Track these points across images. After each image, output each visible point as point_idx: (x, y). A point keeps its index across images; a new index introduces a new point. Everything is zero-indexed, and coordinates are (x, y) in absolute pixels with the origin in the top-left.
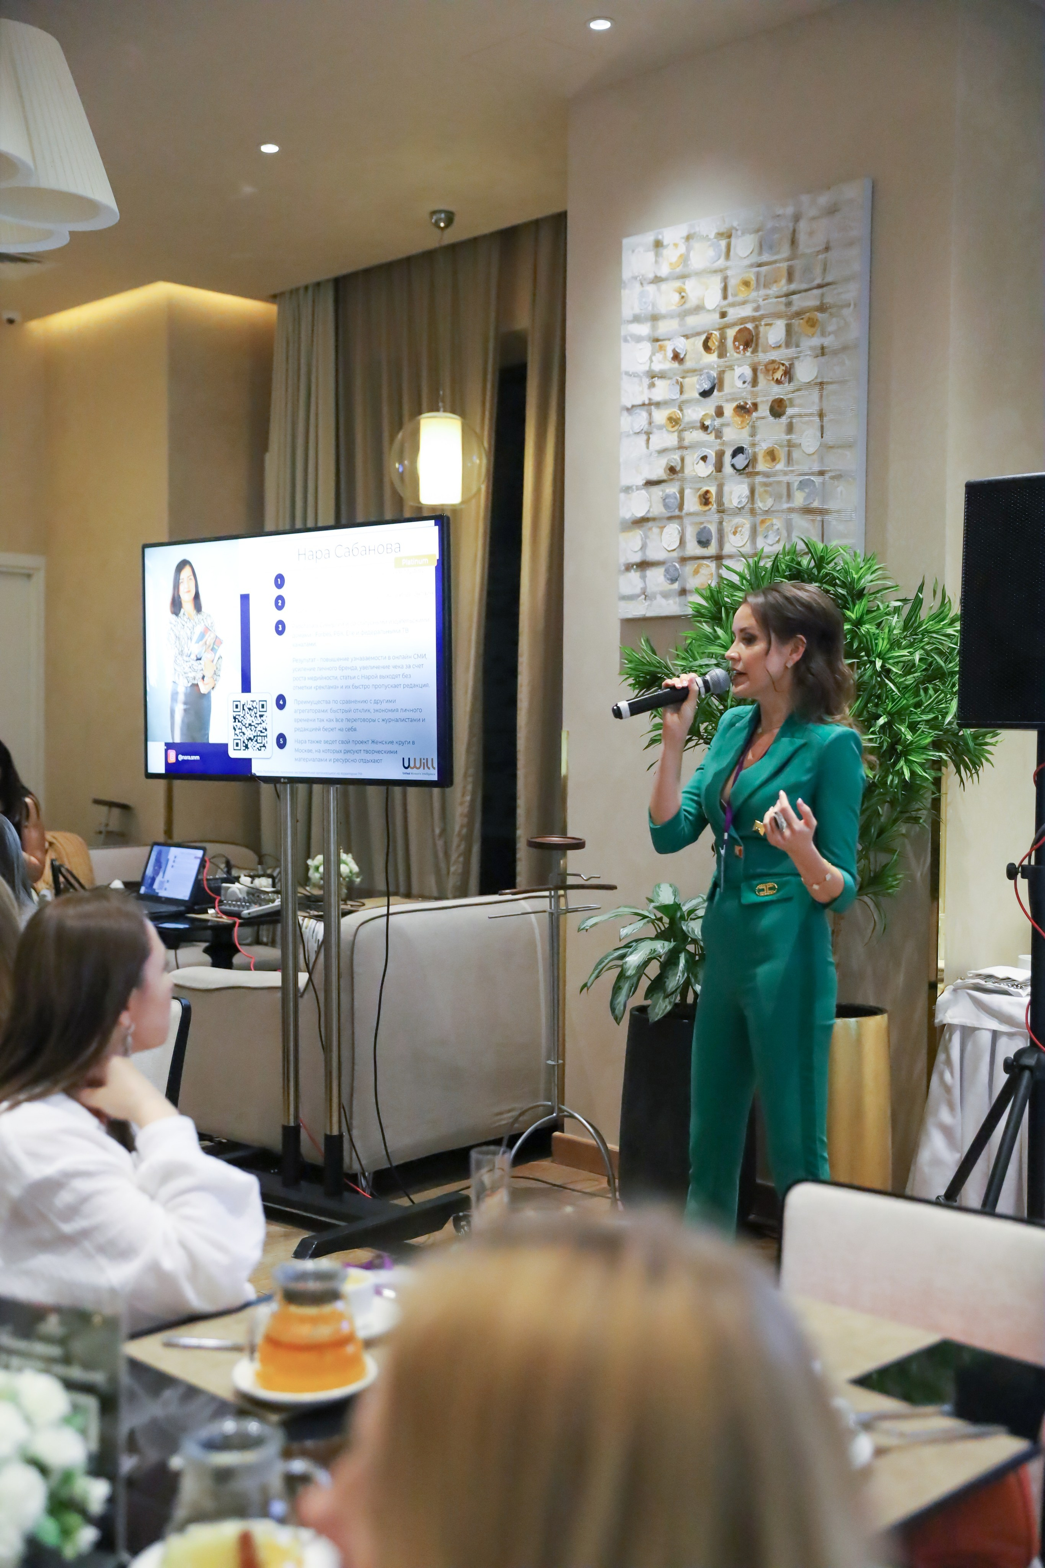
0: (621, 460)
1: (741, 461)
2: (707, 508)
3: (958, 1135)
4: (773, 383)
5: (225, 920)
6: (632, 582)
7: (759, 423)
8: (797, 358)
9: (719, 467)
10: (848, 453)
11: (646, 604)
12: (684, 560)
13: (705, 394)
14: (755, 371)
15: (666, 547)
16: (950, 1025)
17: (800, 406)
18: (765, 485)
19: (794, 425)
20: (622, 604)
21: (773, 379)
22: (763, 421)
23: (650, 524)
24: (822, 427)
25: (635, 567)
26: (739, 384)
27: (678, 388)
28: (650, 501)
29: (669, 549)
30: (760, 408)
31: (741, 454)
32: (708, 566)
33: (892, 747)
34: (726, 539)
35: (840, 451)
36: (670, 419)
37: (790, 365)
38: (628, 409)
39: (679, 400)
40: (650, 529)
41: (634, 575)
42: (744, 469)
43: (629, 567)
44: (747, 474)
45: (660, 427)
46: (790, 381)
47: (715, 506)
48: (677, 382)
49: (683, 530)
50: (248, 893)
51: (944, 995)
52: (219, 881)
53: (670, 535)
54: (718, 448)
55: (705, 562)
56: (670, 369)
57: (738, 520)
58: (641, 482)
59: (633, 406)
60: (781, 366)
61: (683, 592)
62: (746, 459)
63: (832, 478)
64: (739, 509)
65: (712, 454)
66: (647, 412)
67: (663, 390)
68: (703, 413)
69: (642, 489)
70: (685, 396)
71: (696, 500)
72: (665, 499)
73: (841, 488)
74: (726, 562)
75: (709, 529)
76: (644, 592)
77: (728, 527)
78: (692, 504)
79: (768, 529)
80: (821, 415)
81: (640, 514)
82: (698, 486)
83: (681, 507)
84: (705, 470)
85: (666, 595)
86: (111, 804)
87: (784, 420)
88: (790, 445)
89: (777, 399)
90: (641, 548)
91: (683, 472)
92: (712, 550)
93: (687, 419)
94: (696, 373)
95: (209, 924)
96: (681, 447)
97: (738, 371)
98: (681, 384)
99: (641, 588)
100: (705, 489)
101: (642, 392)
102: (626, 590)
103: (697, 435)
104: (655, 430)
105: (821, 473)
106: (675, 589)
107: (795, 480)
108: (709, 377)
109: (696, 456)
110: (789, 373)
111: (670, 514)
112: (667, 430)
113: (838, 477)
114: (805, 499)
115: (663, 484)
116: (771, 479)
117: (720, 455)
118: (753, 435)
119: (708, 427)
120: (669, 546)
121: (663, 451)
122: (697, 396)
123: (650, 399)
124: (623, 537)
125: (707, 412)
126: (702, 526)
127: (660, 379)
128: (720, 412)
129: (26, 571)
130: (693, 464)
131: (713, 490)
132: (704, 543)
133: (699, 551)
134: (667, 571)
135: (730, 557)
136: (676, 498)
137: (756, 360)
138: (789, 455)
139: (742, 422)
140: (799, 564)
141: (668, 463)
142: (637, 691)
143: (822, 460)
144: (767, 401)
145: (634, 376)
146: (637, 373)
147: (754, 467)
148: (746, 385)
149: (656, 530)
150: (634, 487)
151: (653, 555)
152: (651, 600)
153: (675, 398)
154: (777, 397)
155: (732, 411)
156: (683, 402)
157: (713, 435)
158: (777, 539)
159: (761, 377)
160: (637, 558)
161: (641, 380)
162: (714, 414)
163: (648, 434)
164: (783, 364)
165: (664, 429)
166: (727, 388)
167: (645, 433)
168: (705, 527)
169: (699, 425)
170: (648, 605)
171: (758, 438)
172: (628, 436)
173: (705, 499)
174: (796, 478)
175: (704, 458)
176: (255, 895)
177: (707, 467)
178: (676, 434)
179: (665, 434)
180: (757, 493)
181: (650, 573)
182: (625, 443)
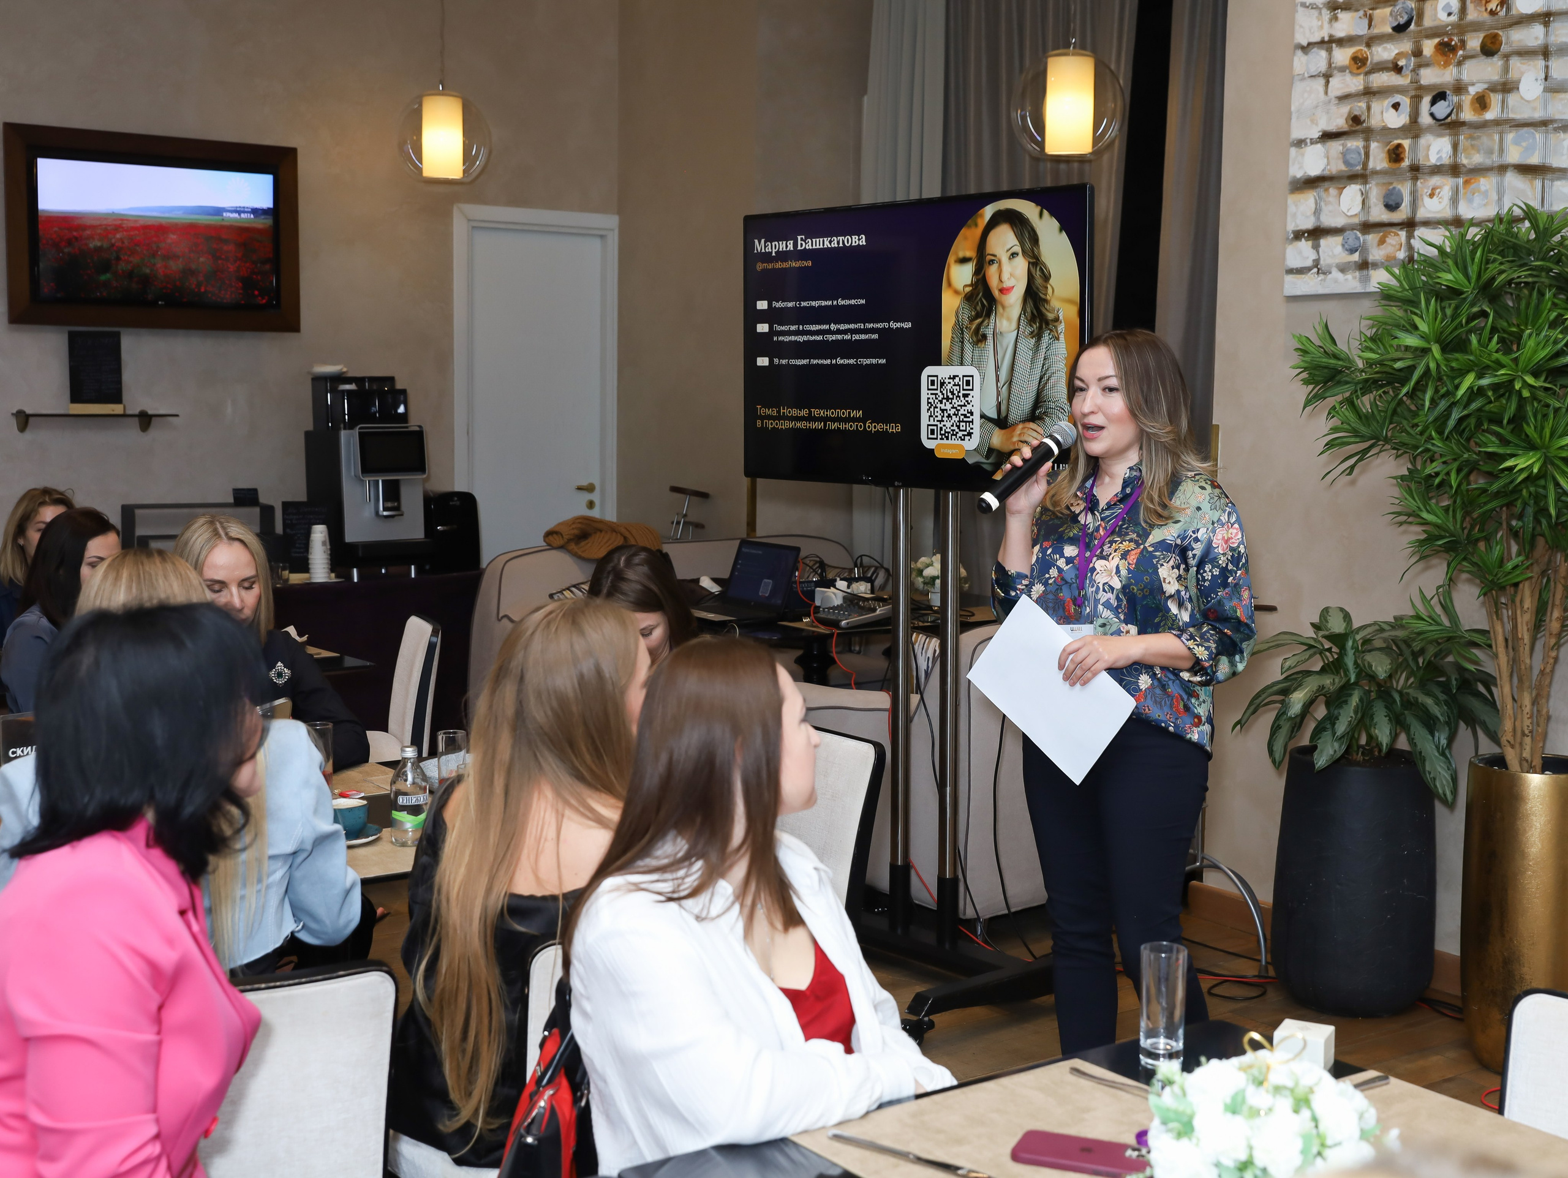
0: (1293, 108)
1: (1442, 109)
2: (1397, 165)
4: (1486, 15)
5: (822, 630)
6: (1301, 253)
7: (1466, 63)
9: (1414, 117)
11: (1320, 278)
12: (1367, 227)
13: (1400, 29)
14: (1463, 1)
15: (1345, 211)
17: (1520, 42)
18: (1472, 137)
19: (1512, 65)
20: (1289, 278)
21: (1486, 9)
22: (1472, 61)
23: (1326, 184)
24: (1547, 67)
25: (1306, 235)
26: (1443, 15)
27: (1366, 21)
28: (1328, 157)
29: (1349, 214)
30: (1468, 44)
31: (1442, 101)
32: (1396, 235)
34: (1420, 203)
35: (1566, 97)
36: (1354, 59)
38: (1303, 48)
39: (1367, 36)
40: (1327, 190)
41: (1305, 245)
42: (1446, 118)
43: (1298, 235)
44: (1449, 124)
45: (1342, 69)
46: (1508, 11)
47: (1408, 163)
48: (1365, 15)
49: (1366, 192)
50: (844, 598)
52: (813, 584)
53: (1350, 198)
54: (1413, 93)
55: (1393, 229)
57: (1435, 180)
58: (1316, 135)
59: (1309, 44)
61: (1364, 265)
62: (1449, 106)
63: (1556, 130)
64: (1438, 167)
65: (1405, 101)
66: (1327, 51)
67: (1347, 25)
68: (1396, 51)
69: (1317, 143)
70: (1376, 31)
71: (1384, 156)
72: (1344, 154)
73: (1567, 141)
74: (1420, 232)
75: (1399, 190)
76: (1316, 263)
77: (1422, 189)
78: (1378, 160)
79: (1472, 192)
80: (1546, 53)
81: (1315, 172)
82: (1387, 139)
83: (1365, 165)
84: (1397, 120)
85: (1343, 269)
86: (689, 493)
87: (1497, 62)
88: (1505, 89)
89: (1491, 34)
90: (1315, 213)
91: (1369, 123)
92: (1403, 215)
93: (1375, 59)
94: (1389, 3)
95: (804, 634)
96: (1367, 93)
97: (1443, 1)
98: (1370, 15)
99: (1314, 260)
100: (1396, 142)
101: (1321, 27)
102: (1293, 262)
103: (1387, 78)
104: (1335, 72)
105: (1544, 123)
106: (1355, 262)
107: (1510, 132)
108: (1405, 7)
109: (1385, 103)
110: (1507, 3)
111: (1351, 173)
112: (1350, 72)
113: (1564, 128)
114: (1521, 154)
115: (1344, 137)
116: (1480, 131)
117: (1416, 100)
119: (1402, 68)
120: (1348, 210)
121: (1343, 98)
122: (1390, 30)
123: (1331, 36)
124: (1292, 199)
125: (1402, 50)
126: (1391, 187)
127: (1343, 12)
128: (1418, 53)
129: (598, 232)
130: (1382, 112)
131: (1406, 143)
132: (1392, 206)
133: (1385, 216)
134: (1345, 240)
135: (1426, 223)
136: (1359, 154)
138: (1504, 101)
139: (1445, 62)
140: (1516, 236)
141: (1350, 113)
142: (1311, 387)
143: (1545, 107)
144: (1478, 36)
145: (1312, 8)
146: (1315, 4)
147: (1456, 117)
148: (1451, 16)
149: (1333, 191)
150: (1308, 141)
151: (1329, 220)
152: (1324, 273)
153: (1361, 33)
154: (1490, 32)
155: (1432, 49)
156: (1372, 38)
157: (1407, 77)
158: (1484, 202)
159: (1470, 7)
160: (1308, 224)
161: (1320, 13)
162: (1410, 52)
163: (1327, 76)
165: (1347, 71)
166: (1428, 22)
167: (1324, 75)
168: (1394, 188)
169: (1391, 65)
170: (1321, 280)
171: (1464, 82)
172: (1303, 79)
173: (1396, 155)
174: (1511, 130)
175: (1396, 106)
176: (852, 601)
177: (1399, 116)
178: (1362, 77)
179: (1348, 77)
180: (1461, 147)
181: (1326, 243)
182: (1299, 88)
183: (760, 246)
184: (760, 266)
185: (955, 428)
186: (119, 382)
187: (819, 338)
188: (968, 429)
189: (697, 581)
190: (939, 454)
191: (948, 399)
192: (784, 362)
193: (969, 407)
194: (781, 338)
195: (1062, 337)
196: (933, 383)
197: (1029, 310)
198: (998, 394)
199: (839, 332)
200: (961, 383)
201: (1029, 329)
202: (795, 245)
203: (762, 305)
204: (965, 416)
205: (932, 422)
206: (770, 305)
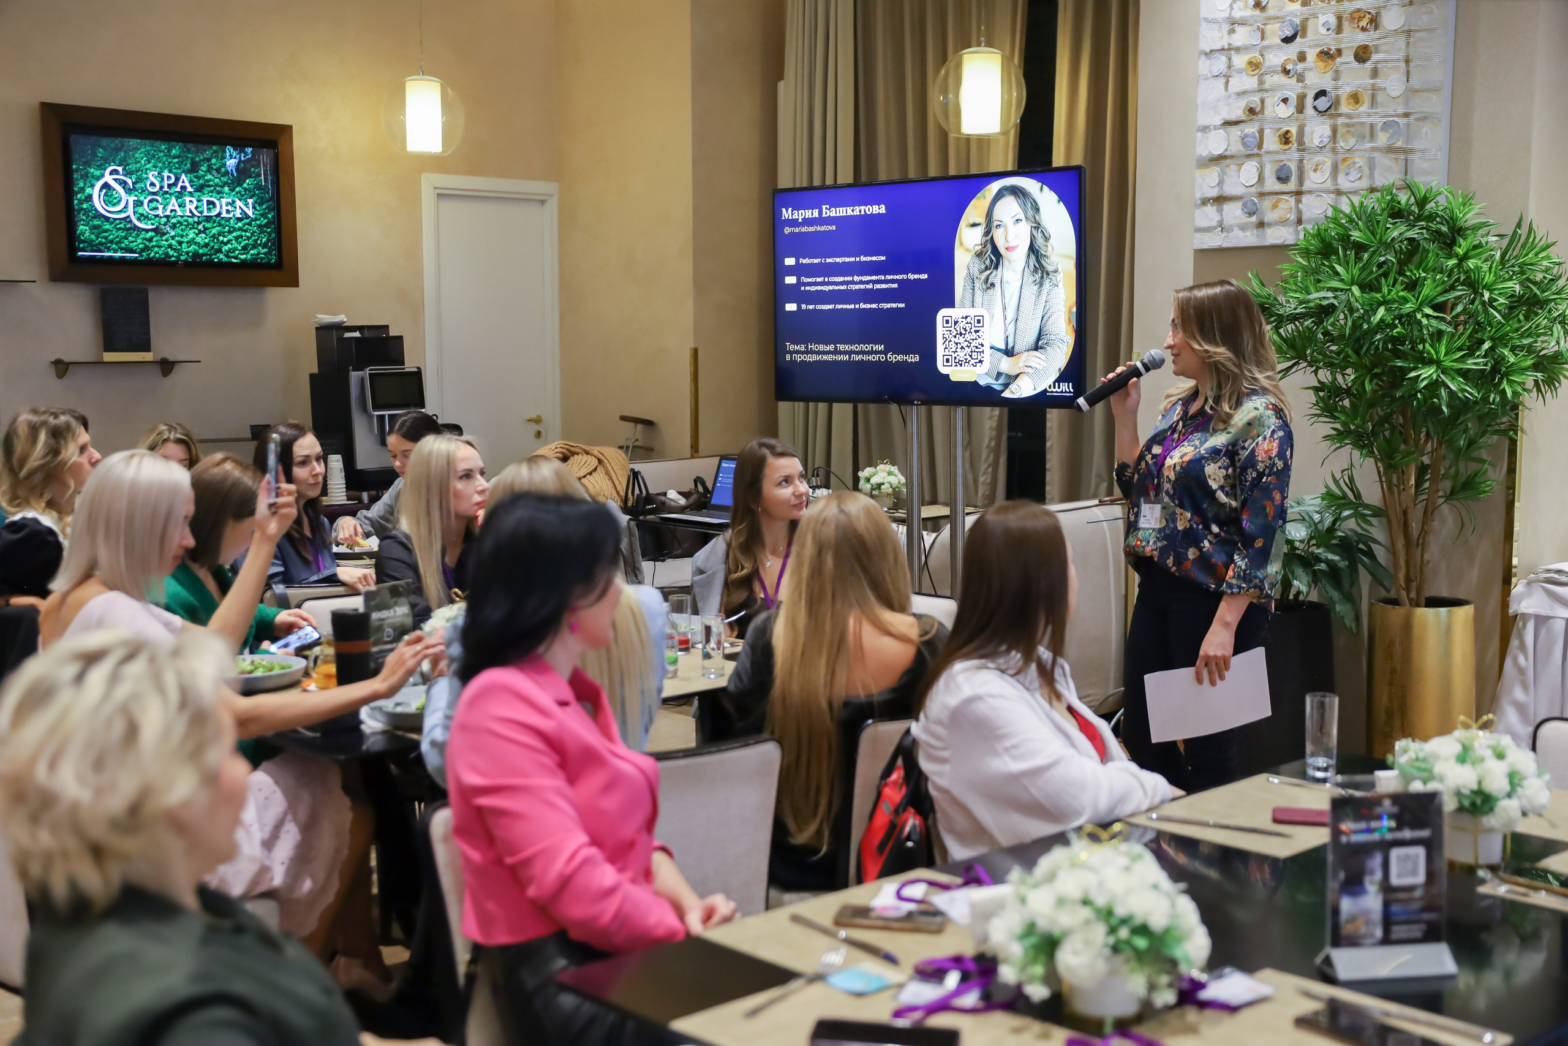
0: (1199, 101)
1: (1323, 103)
2: (1287, 147)
3: (1531, 710)
4: (1358, 30)
6: (1209, 215)
7: (1341, 68)
8: (1384, 7)
9: (1300, 109)
10: (1434, 97)
11: (1223, 235)
12: (1262, 195)
13: (1288, 40)
14: (1339, 19)
15: (1243, 183)
16: (1523, 615)
17: (1386, 52)
18: (1347, 125)
19: (1379, 70)
20: (1198, 235)
21: (1358, 26)
22: (1346, 66)
23: (1228, 161)
24: (1408, 72)
25: (1211, 201)
26: (1323, 31)
27: (1260, 34)
28: (1229, 140)
29: (1247, 185)
30: (1344, 53)
31: (1323, 98)
32: (1287, 201)
33: (1495, 370)
34: (1306, 176)
35: (1425, 94)
36: (1250, 63)
37: (1377, 13)
38: (1206, 54)
39: (1260, 46)
40: (1228, 166)
41: (1211, 210)
42: (1326, 111)
43: (1205, 202)
44: (1330, 115)
45: (1240, 71)
46: (1376, 28)
47: (1295, 145)
48: (1258, 28)
49: (1261, 167)
51: (1518, 587)
53: (1249, 172)
54: (1299, 91)
55: (1284, 197)
56: (1251, 16)
57: (1318, 158)
58: (1218, 121)
59: (1211, 51)
60: (1367, 15)
61: (1261, 225)
62: (1329, 101)
63: (1417, 120)
64: (1321, 148)
65: (1293, 97)
66: (1226, 56)
67: (1242, 36)
68: (1285, 58)
69: (1219, 129)
70: (1265, 43)
71: (1277, 139)
72: (1243, 138)
73: (1425, 128)
74: (1305, 199)
75: (1289, 166)
76: (1220, 224)
77: (1308, 166)
78: (1271, 142)
79: (1349, 167)
80: (1407, 61)
81: (1217, 152)
82: (1278, 126)
83: (1260, 146)
84: (1284, 111)
85: (1243, 228)
86: (636, 421)
87: (1369, 65)
88: (1375, 89)
89: (1362, 45)
90: (1218, 184)
91: (1263, 114)
92: (1292, 186)
93: (1267, 64)
94: (1278, 20)
96: (1260, 90)
97: (1322, 19)
98: (1263, 30)
99: (1218, 221)
100: (1286, 129)
101: (1222, 38)
102: (1201, 222)
103: (1279, 79)
104: (1234, 73)
105: (1406, 115)
106: (1253, 222)
107: (1379, 122)
108: (1291, 23)
109: (1277, 98)
110: (1375, 22)
111: (1249, 152)
112: (1246, 74)
113: (1424, 119)
114: (1389, 139)
115: (1242, 125)
116: (1355, 120)
117: (1301, 98)
118: (1336, 78)
119: (1289, 71)
120: (1246, 182)
121: (1242, 94)
122: (1279, 41)
123: (1229, 44)
124: (1199, 173)
125: (1289, 57)
126: (1282, 164)
127: (1240, 26)
128: (1302, 57)
129: (542, 198)
130: (1273, 106)
131: (1294, 130)
132: (1283, 179)
133: (1279, 187)
134: (1244, 205)
135: (1310, 192)
136: (1255, 137)
137: (1341, 8)
138: (1373, 97)
139: (1325, 67)
141: (1247, 105)
143: (1407, 103)
144: (1352, 47)
145: (1213, 23)
146: (1216, 20)
147: (1336, 109)
148: (1330, 32)
149: (1233, 167)
150: (1212, 127)
151: (1229, 190)
152: (1227, 232)
153: (1255, 43)
154: (1361, 43)
155: (1315, 57)
156: (1265, 47)
157: (1295, 78)
158: (1359, 176)
159: (1345, 25)
160: (1214, 193)
161: (1221, 27)
162: (1296, 59)
163: (1227, 77)
164: (1369, 13)
165: (1244, 73)
166: (1310, 35)
167: (1224, 76)
168: (1284, 165)
169: (1280, 69)
170: (1225, 236)
171: (1340, 83)
172: (1207, 79)
173: (1285, 138)
174: (1379, 120)
175: (1285, 100)
177: (1287, 109)
178: (1256, 77)
179: (1245, 78)
180: (1339, 135)
181: (1227, 207)
182: (1203, 85)
183: (787, 214)
184: (787, 230)
185: (968, 357)
186: (148, 333)
187: (843, 287)
188: (979, 357)
189: (665, 494)
190: (953, 378)
191: (961, 334)
192: (811, 307)
193: (980, 341)
194: (808, 288)
195: (1061, 284)
196: (947, 322)
197: (1031, 264)
198: (1006, 330)
199: (861, 282)
200: (972, 322)
201: (1032, 279)
202: (820, 213)
203: (790, 261)
204: (977, 347)
205: (947, 353)
206: (797, 261)
